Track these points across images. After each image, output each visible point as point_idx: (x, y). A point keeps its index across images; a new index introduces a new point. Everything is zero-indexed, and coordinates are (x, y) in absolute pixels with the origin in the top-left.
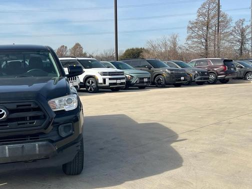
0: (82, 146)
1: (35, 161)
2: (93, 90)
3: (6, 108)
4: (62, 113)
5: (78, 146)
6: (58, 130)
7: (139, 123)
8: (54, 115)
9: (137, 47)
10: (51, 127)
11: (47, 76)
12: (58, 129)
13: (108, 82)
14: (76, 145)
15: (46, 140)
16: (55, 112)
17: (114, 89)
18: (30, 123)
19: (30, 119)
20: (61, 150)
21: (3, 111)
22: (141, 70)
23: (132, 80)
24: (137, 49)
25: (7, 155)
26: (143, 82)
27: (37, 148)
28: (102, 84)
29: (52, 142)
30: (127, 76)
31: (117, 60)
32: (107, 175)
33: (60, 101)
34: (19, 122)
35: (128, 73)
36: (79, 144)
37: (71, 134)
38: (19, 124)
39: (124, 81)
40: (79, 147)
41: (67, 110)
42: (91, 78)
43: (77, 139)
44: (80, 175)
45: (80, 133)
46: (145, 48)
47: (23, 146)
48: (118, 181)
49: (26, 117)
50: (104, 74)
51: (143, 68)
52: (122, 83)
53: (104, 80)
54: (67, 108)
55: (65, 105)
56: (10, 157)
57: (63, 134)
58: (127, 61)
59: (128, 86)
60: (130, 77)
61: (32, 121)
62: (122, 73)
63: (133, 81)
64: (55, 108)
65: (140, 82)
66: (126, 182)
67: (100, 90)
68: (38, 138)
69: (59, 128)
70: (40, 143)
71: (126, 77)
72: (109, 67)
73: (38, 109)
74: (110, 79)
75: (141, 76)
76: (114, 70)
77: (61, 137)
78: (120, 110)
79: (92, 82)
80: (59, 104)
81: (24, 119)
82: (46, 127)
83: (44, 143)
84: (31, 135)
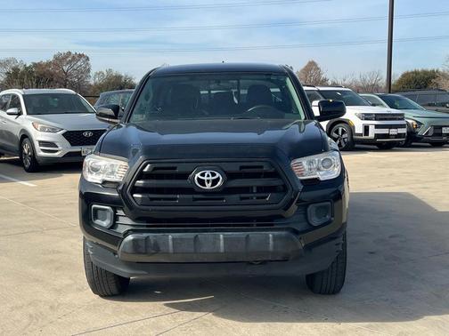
0: (344, 245)
1: (264, 263)
2: (343, 145)
3: (222, 169)
4: (313, 184)
5: (337, 245)
6: (306, 214)
7: (440, 210)
8: (301, 187)
9: (424, 69)
10: (294, 207)
11: (282, 117)
12: (306, 211)
13: (372, 132)
14: (334, 242)
15: (287, 229)
16: (302, 181)
17: (383, 144)
18: (258, 198)
19: (258, 192)
20: (309, 247)
21: (218, 175)
22: (436, 110)
23: (418, 130)
24: (425, 72)
25: (222, 250)
26: (441, 135)
27: (271, 242)
28: (361, 135)
29: (296, 232)
30: (410, 121)
31: (390, 93)
32: (387, 300)
33: (311, 163)
34: (243, 195)
35: (411, 116)
36: (340, 240)
37: (329, 222)
38: (242, 199)
39: (404, 131)
40: (340, 246)
41: (321, 179)
42: (340, 125)
43: (338, 231)
44: (338, 296)
45: (344, 221)
46: (441, 70)
47: (248, 236)
48: (411, 314)
49: (252, 187)
50: (367, 117)
51: (439, 108)
52: (399, 136)
53: (366, 129)
54: (323, 176)
55: (319, 169)
56: (225, 252)
57: (315, 221)
58: (409, 93)
59: (411, 141)
60: (415, 123)
61: (263, 195)
62: (401, 117)
63: (421, 132)
64: (302, 175)
65: (435, 135)
66: (426, 317)
67: (356, 146)
68: (272, 225)
69: (309, 209)
70: (276, 233)
71: (408, 123)
72: (374, 105)
73: (275, 175)
74: (377, 127)
75: (437, 122)
76: (385, 109)
77: (311, 225)
78: (398, 184)
79: (343, 132)
80: (308, 168)
81: (247, 190)
82: (287, 207)
83: (283, 233)
84: (259, 219)
